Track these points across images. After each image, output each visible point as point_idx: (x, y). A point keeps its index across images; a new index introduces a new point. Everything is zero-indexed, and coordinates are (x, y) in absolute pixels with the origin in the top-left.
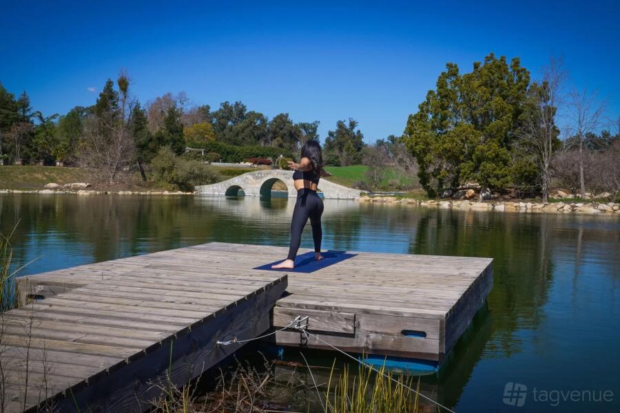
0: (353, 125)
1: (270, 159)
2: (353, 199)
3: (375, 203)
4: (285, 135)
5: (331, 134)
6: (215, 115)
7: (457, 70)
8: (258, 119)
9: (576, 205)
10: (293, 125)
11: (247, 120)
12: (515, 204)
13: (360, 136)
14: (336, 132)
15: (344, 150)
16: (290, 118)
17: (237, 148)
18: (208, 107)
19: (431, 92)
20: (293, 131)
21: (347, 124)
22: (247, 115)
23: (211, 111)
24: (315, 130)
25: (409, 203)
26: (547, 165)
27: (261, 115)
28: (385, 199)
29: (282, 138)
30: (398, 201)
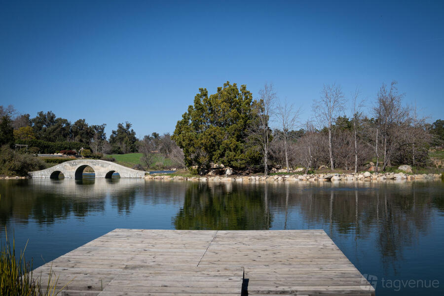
0: (128, 126)
1: (74, 150)
2: (141, 178)
3: (156, 180)
4: (83, 133)
5: (114, 132)
6: (34, 120)
7: (207, 92)
8: (64, 123)
9: (286, 176)
10: (89, 127)
11: (56, 124)
12: (249, 178)
13: (134, 133)
14: (118, 131)
15: (123, 143)
16: (86, 122)
17: (51, 143)
18: (28, 115)
19: (190, 107)
20: (88, 131)
21: (124, 126)
22: (56, 120)
23: (31, 118)
24: (103, 129)
25: (180, 179)
26: (266, 152)
27: (66, 120)
28: (162, 177)
29: (81, 136)
30: (172, 178)
